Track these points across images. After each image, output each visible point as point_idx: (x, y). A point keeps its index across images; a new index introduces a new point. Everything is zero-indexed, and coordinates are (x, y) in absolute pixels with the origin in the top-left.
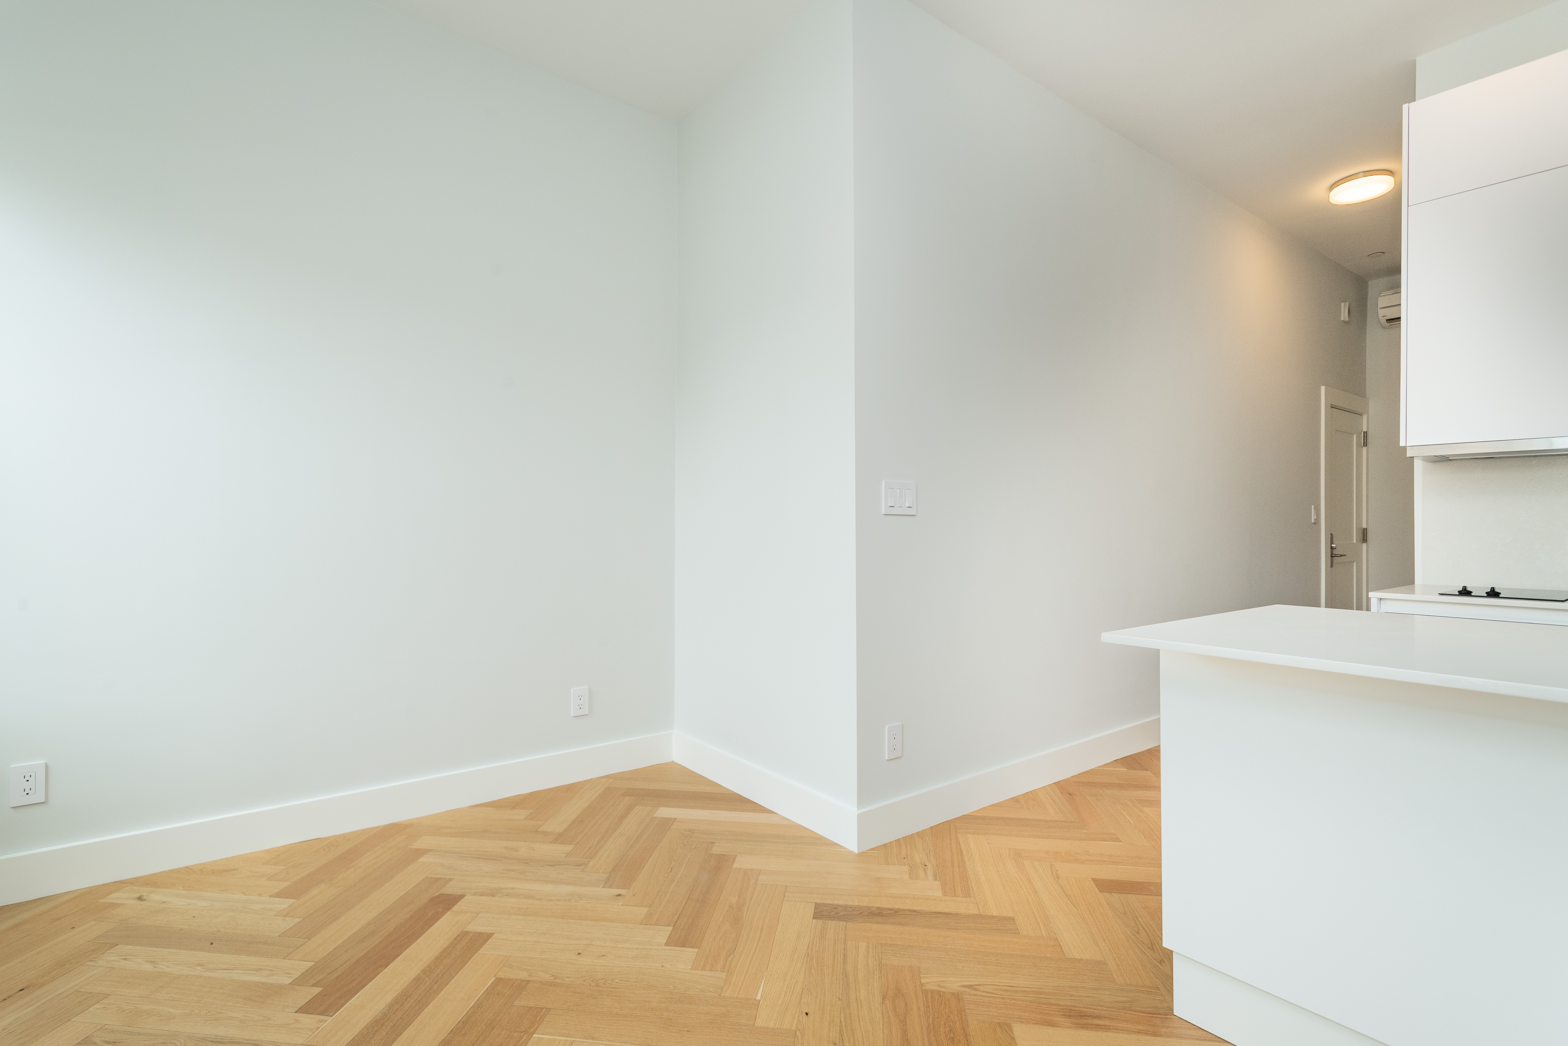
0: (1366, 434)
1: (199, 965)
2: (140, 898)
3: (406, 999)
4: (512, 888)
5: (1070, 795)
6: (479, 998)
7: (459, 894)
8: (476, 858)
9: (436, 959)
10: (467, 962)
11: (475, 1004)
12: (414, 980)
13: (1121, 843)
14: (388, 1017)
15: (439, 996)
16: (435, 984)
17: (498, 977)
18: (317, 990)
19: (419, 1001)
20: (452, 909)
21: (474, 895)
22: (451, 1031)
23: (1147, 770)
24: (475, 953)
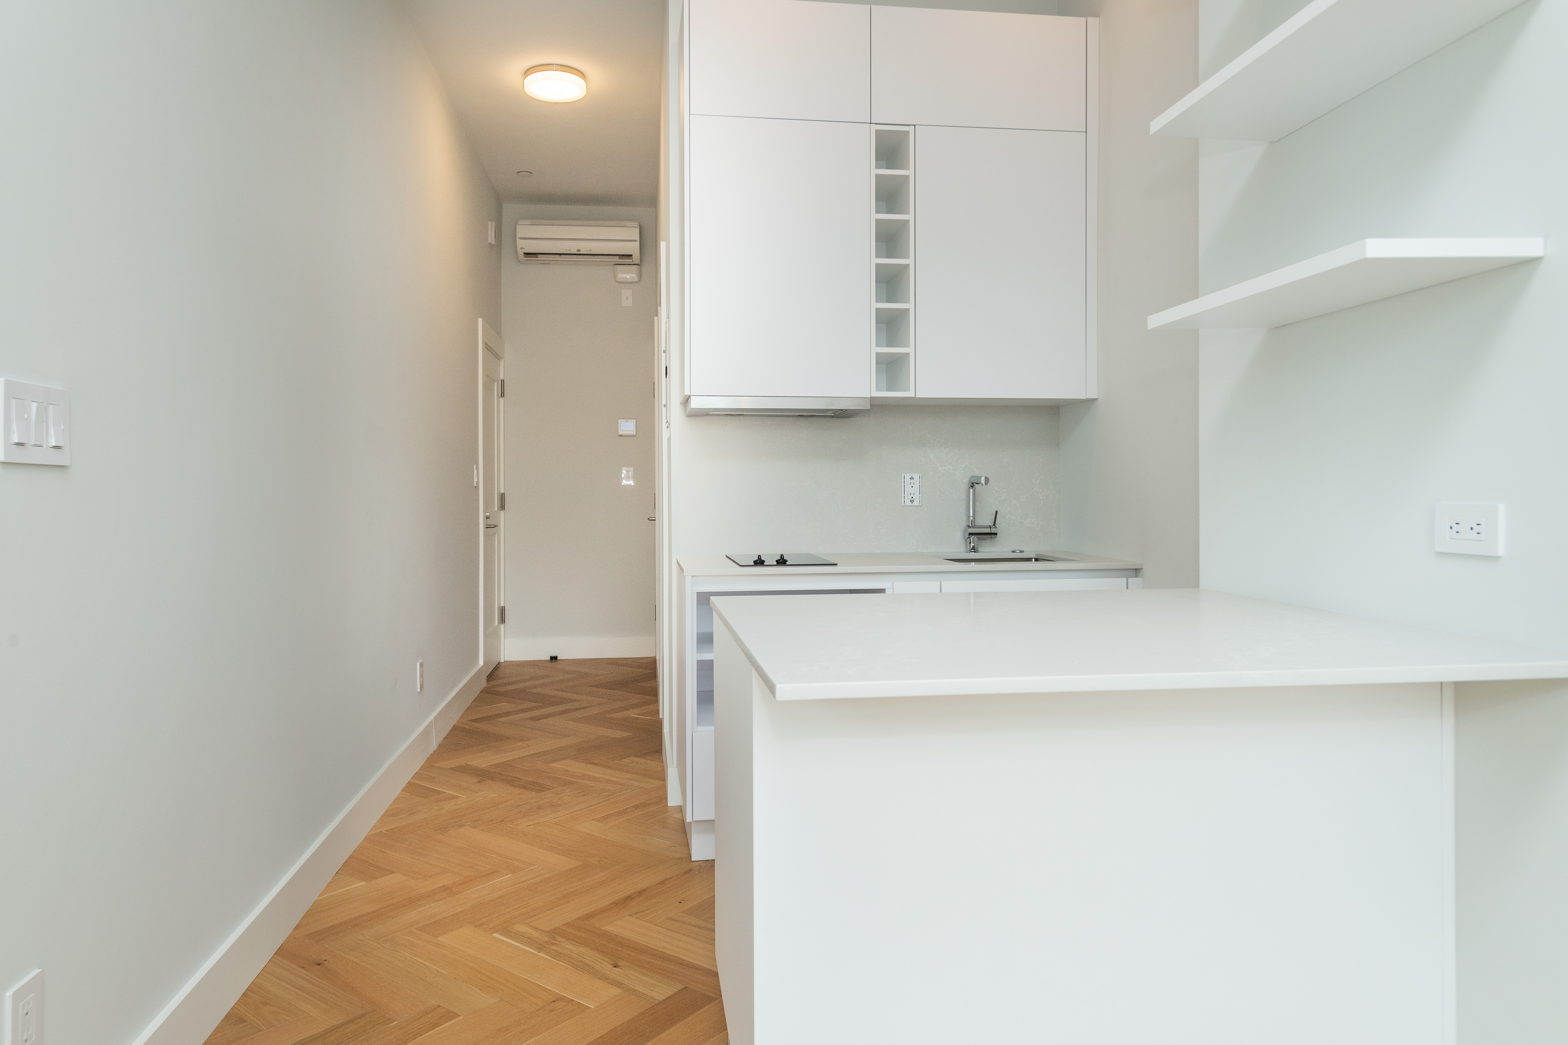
0: (503, 381)
5: (319, 964)
13: (461, 1018)
23: (393, 873)
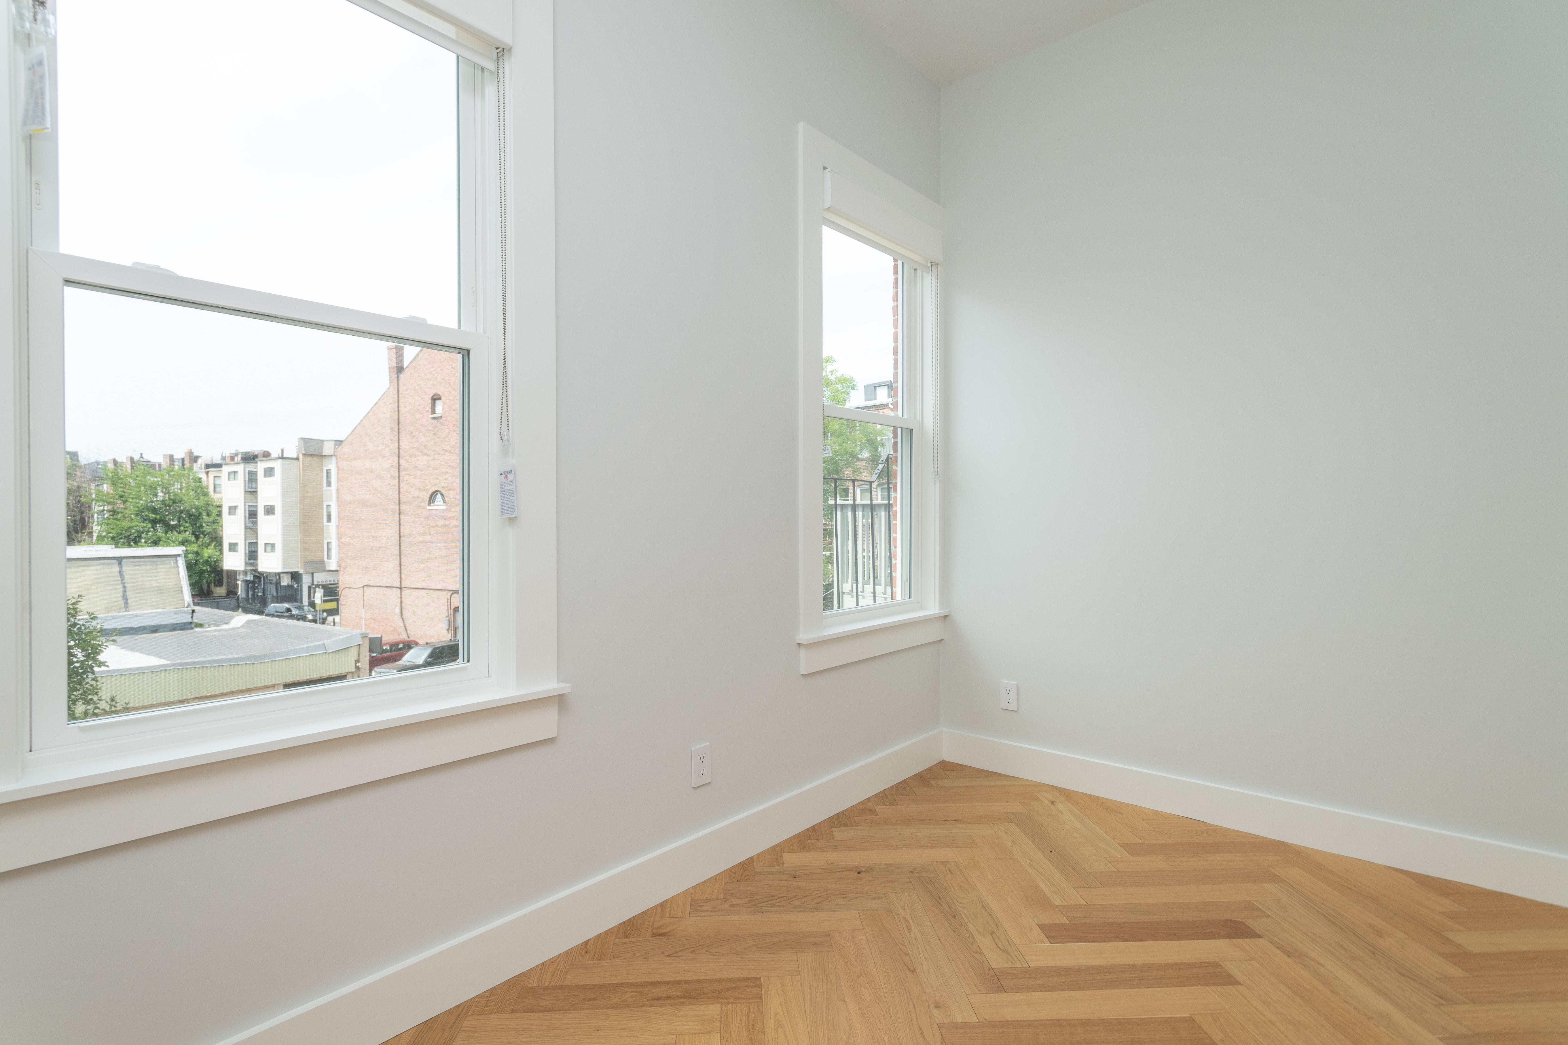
1: (1031, 860)
2: (1052, 803)
3: (1106, 972)
4: (1319, 964)
6: (1155, 1018)
7: (1259, 933)
8: (1326, 917)
9: (1166, 965)
10: (1185, 986)
11: (1146, 1018)
12: (1129, 965)
14: (1079, 973)
15: (1129, 990)
16: (1139, 980)
17: (1194, 1018)
18: (1066, 921)
19: (1112, 981)
20: (1234, 940)
21: (1271, 943)
22: (1103, 1019)
24: (1201, 985)
